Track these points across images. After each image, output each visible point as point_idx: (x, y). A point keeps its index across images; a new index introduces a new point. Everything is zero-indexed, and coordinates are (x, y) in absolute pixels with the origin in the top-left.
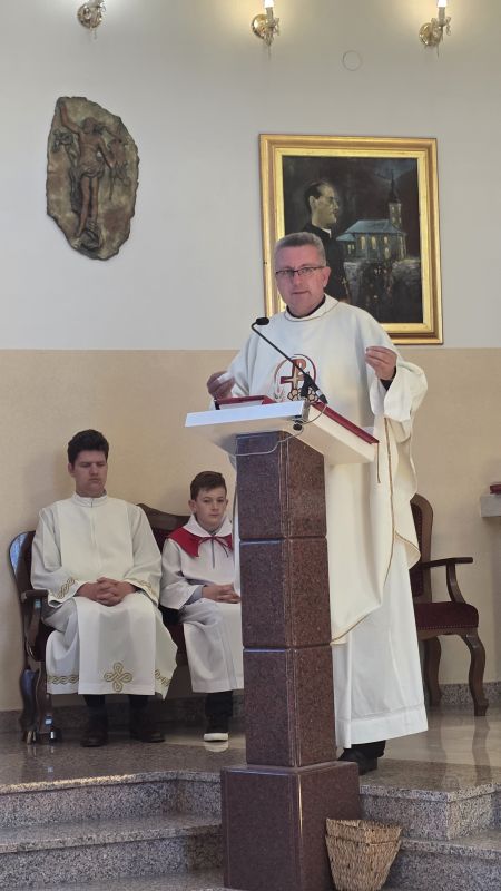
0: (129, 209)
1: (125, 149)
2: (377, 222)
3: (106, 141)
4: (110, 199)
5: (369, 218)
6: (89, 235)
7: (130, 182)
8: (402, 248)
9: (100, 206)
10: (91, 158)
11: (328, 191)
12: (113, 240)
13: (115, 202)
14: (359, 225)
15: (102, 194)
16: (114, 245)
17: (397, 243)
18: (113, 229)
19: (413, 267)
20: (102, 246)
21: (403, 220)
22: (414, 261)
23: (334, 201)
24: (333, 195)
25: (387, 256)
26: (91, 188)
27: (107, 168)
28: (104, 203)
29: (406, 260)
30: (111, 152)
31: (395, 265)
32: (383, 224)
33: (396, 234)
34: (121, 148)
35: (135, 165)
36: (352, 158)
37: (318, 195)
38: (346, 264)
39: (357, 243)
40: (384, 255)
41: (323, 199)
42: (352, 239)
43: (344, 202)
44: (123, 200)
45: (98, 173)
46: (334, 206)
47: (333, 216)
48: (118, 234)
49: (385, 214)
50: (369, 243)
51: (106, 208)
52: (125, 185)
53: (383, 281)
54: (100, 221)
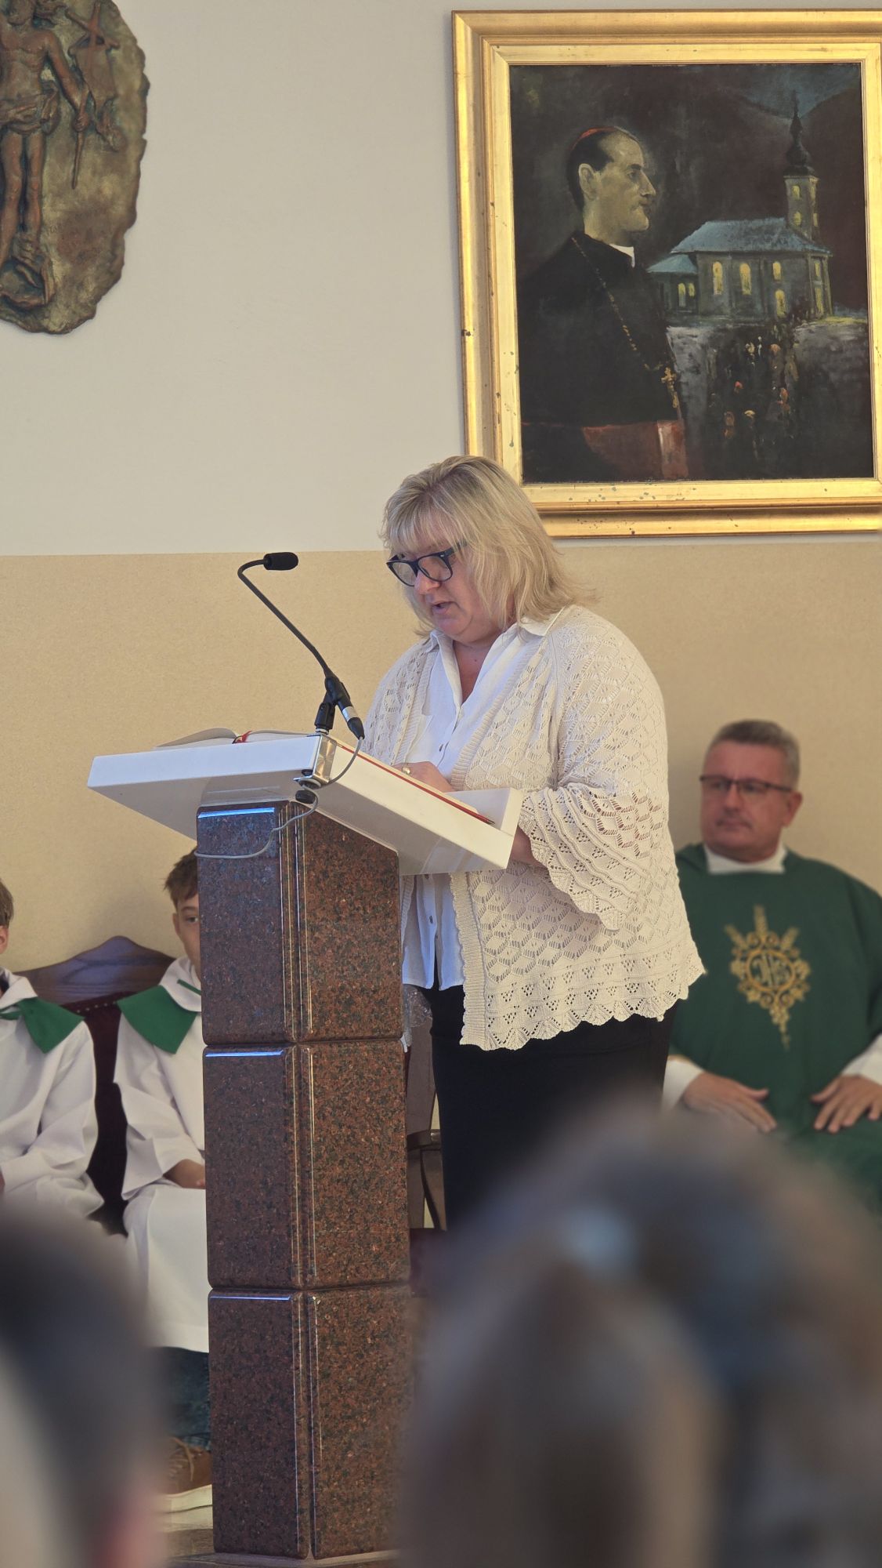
0: (120, 210)
1: (111, 61)
2: (757, 223)
3: (66, 40)
4: (74, 183)
5: (731, 214)
6: (22, 275)
7: (125, 142)
8: (820, 289)
9: (47, 201)
10: (26, 86)
11: (626, 149)
12: (81, 286)
13: (85, 190)
14: (708, 234)
15: (51, 174)
16: (84, 296)
17: (808, 276)
18: (80, 260)
19: (847, 336)
20: (51, 300)
21: (820, 219)
22: (849, 321)
23: (644, 176)
24: (639, 158)
25: (780, 311)
26: (26, 161)
27: (65, 108)
28: (59, 195)
29: (830, 319)
30: (76, 68)
31: (801, 332)
32: (770, 231)
33: (802, 255)
34: (101, 57)
35: (136, 99)
36: (691, 66)
37: (600, 160)
38: (674, 331)
39: (700, 279)
40: (771, 309)
41: (613, 171)
42: (690, 269)
43: (667, 176)
44: (109, 186)
45: (43, 121)
46: (643, 188)
47: (639, 212)
48: (91, 271)
49: (776, 205)
50: (733, 277)
51: (61, 206)
52: (112, 150)
53: (768, 374)
54: (49, 238)
